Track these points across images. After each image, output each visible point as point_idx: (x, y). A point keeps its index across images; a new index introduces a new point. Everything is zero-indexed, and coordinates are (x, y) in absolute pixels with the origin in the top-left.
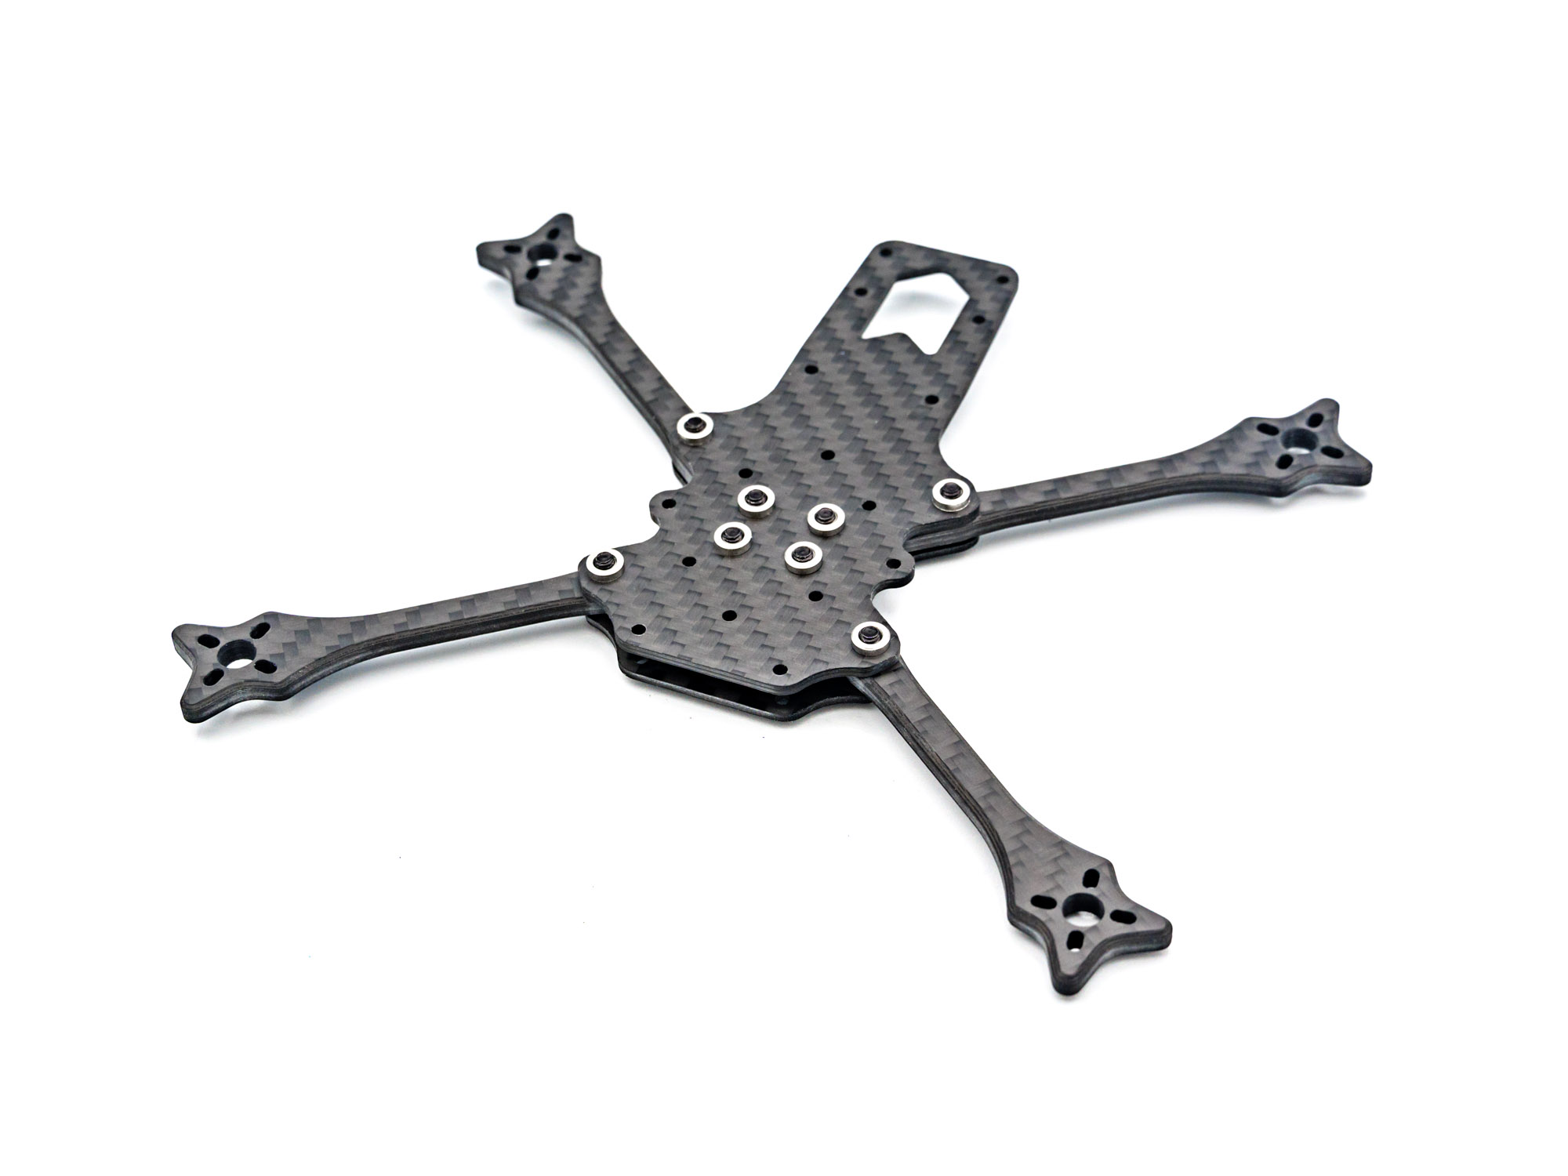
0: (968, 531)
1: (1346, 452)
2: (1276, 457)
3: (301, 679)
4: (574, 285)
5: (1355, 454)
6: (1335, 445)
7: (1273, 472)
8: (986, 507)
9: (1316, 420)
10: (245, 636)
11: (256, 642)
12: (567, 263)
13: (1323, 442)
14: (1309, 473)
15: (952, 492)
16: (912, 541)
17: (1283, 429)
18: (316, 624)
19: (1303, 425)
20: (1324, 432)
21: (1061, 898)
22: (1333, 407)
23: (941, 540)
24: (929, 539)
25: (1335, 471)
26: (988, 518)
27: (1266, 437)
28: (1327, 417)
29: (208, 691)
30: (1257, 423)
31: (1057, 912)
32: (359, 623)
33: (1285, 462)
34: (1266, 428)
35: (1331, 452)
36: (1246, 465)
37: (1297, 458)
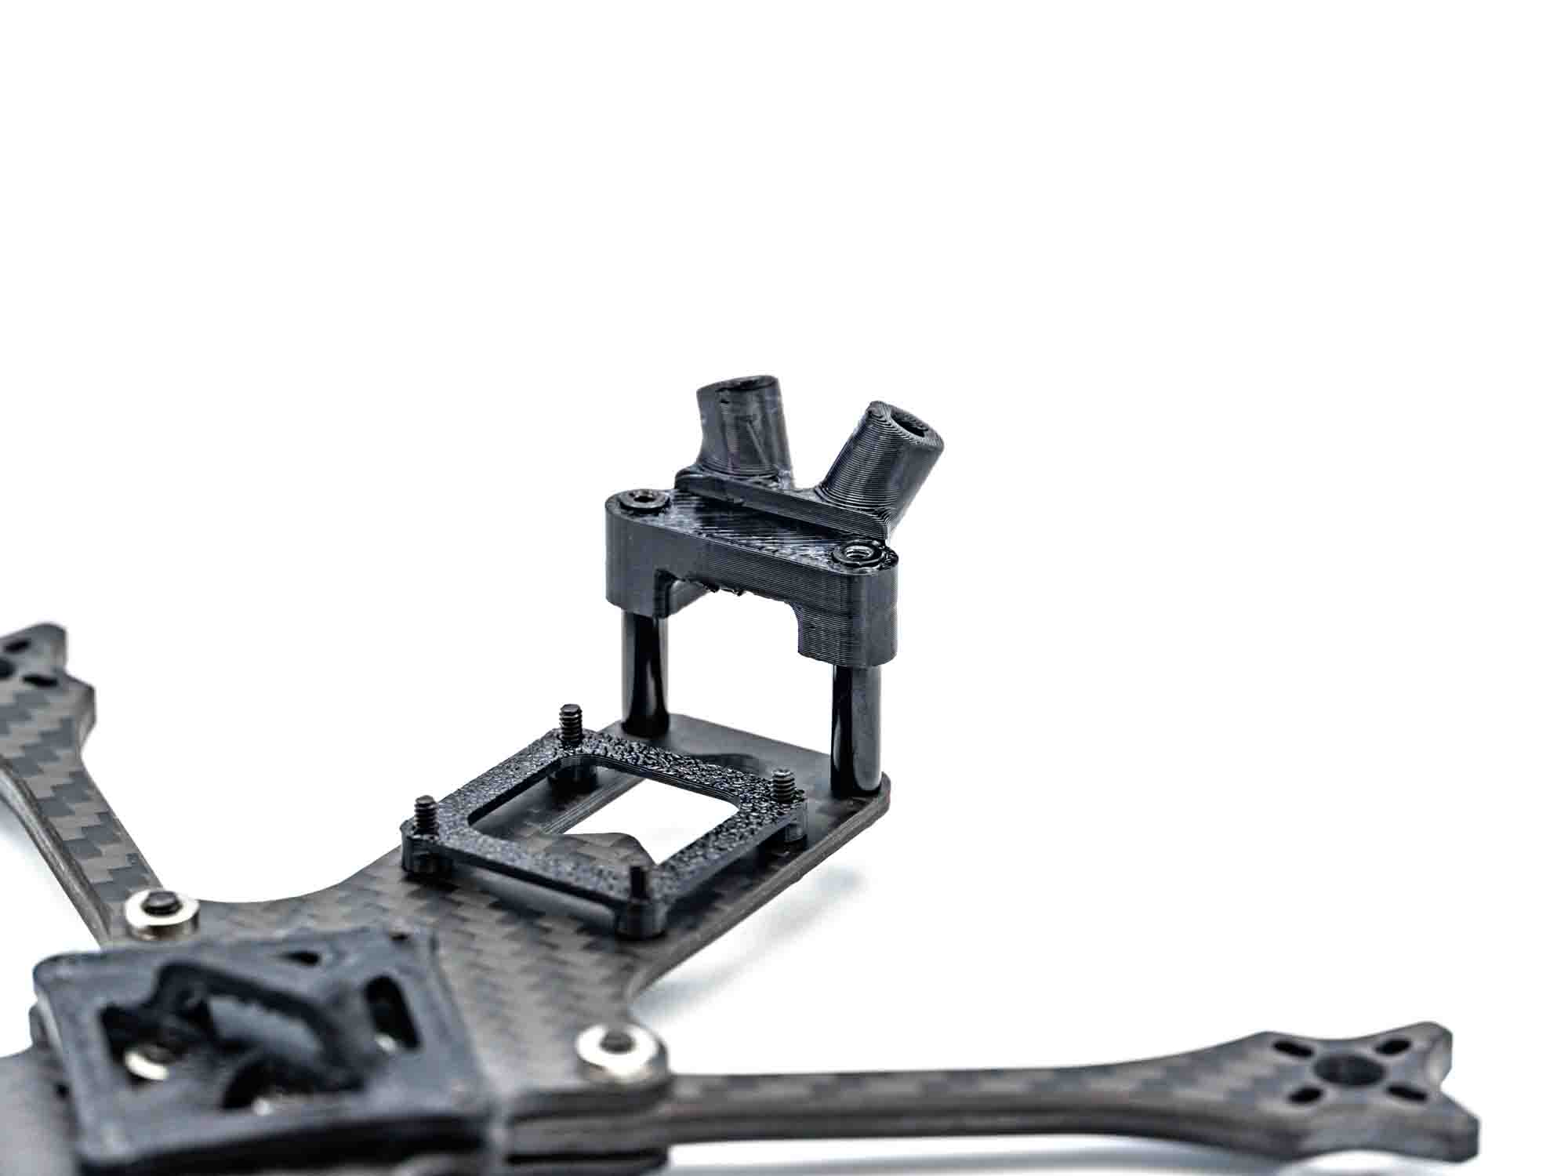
1: (1433, 1097)
2: (1291, 1087)
4: (25, 717)
5: (1449, 1103)
6: (1417, 1083)
7: (1280, 1108)
8: (685, 1091)
9: (1394, 1045)
12: (28, 688)
13: (1393, 1078)
15: (618, 1044)
17: (1320, 1052)
19: (1368, 1052)
20: (1406, 1067)
22: (1441, 1038)
26: (681, 1110)
27: (1285, 1059)
28: (1418, 1044)
30: (1274, 1040)
33: (1307, 1096)
34: (1289, 1046)
35: (1402, 1092)
36: (1234, 1093)
37: (1331, 1094)
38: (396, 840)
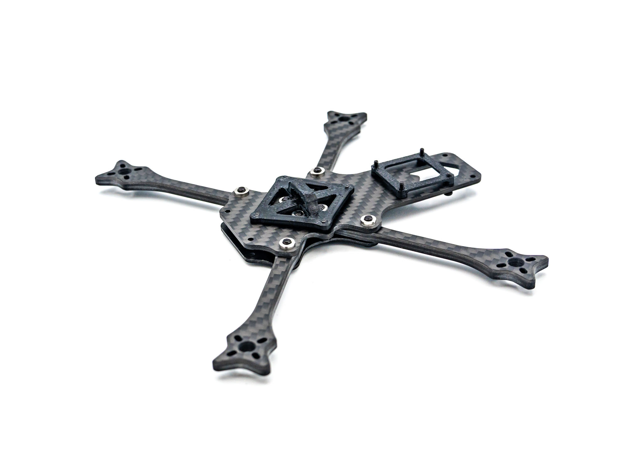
0: (368, 237)
1: (528, 273)
2: (499, 263)
3: (132, 185)
4: (342, 130)
6: (527, 269)
7: (494, 267)
9: (531, 259)
10: (133, 169)
11: (133, 172)
12: (348, 124)
13: (524, 266)
14: (507, 273)
15: (368, 219)
16: (345, 231)
17: (515, 256)
18: (154, 174)
19: (524, 259)
20: (529, 265)
21: (244, 340)
23: (356, 236)
24: (352, 233)
25: (518, 277)
27: (505, 256)
29: (107, 176)
30: (507, 251)
31: (238, 343)
32: (164, 179)
33: (502, 265)
34: (509, 254)
35: (523, 271)
36: (487, 261)
37: (508, 267)
38: (371, 169)
